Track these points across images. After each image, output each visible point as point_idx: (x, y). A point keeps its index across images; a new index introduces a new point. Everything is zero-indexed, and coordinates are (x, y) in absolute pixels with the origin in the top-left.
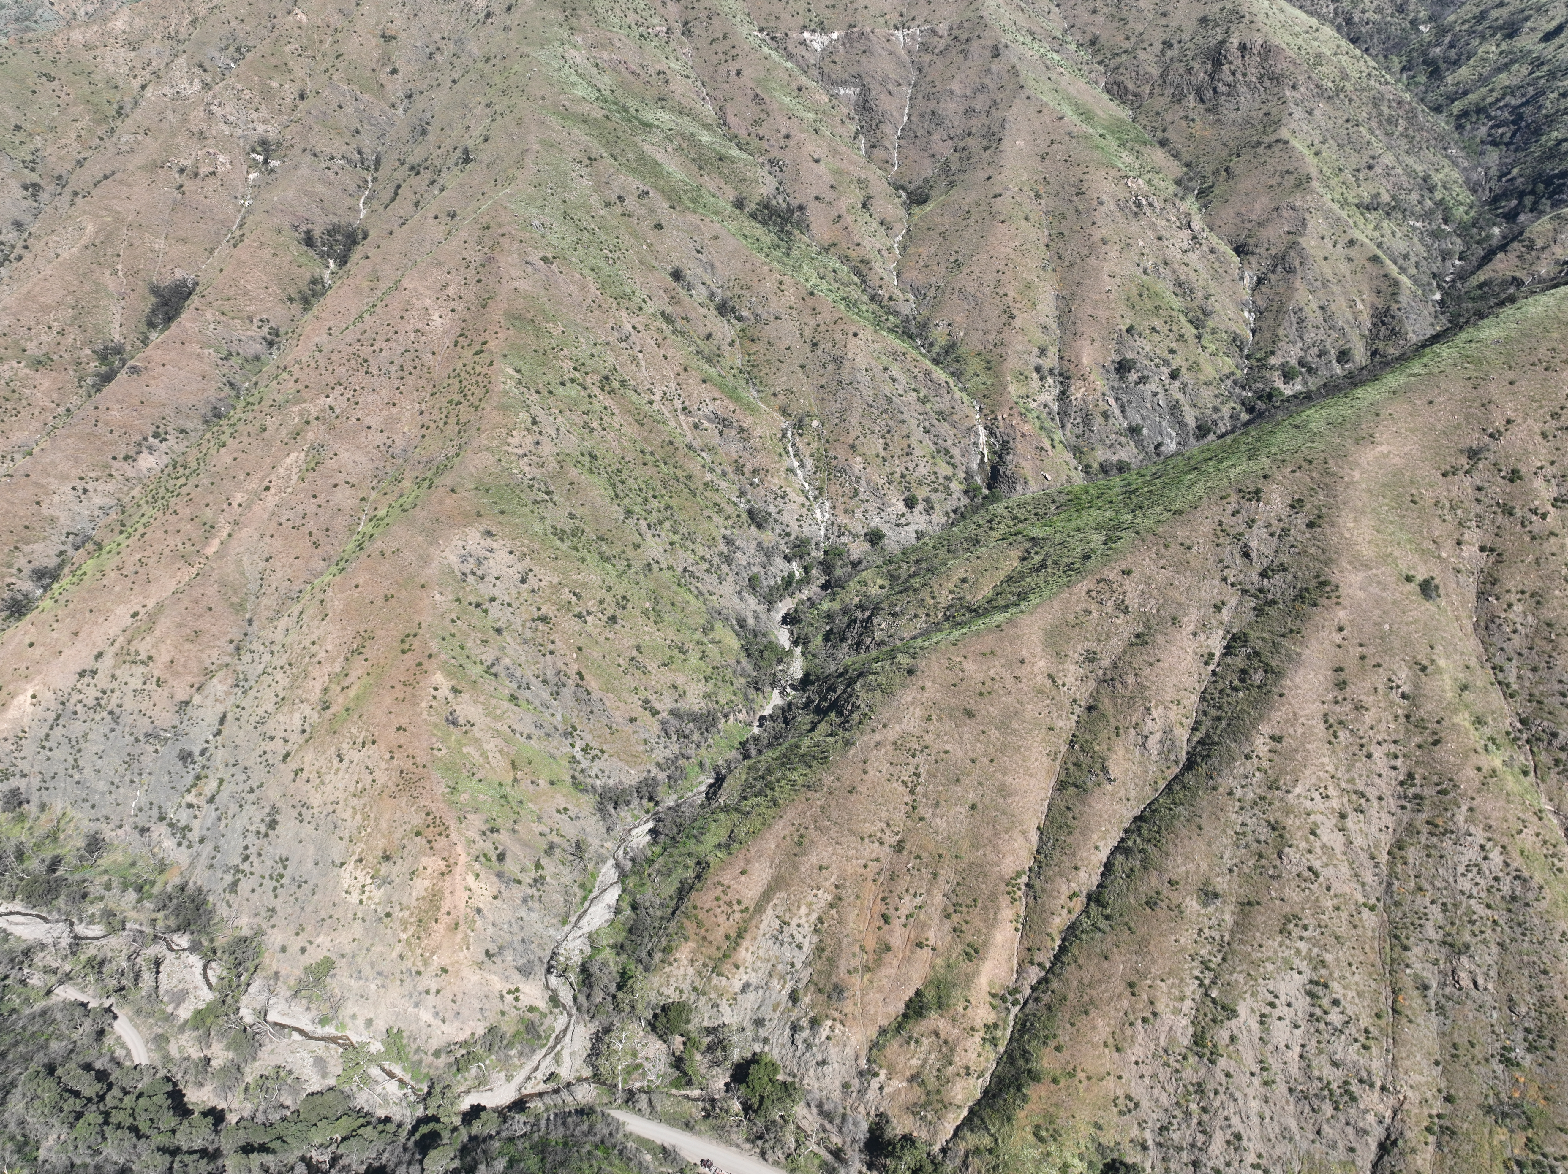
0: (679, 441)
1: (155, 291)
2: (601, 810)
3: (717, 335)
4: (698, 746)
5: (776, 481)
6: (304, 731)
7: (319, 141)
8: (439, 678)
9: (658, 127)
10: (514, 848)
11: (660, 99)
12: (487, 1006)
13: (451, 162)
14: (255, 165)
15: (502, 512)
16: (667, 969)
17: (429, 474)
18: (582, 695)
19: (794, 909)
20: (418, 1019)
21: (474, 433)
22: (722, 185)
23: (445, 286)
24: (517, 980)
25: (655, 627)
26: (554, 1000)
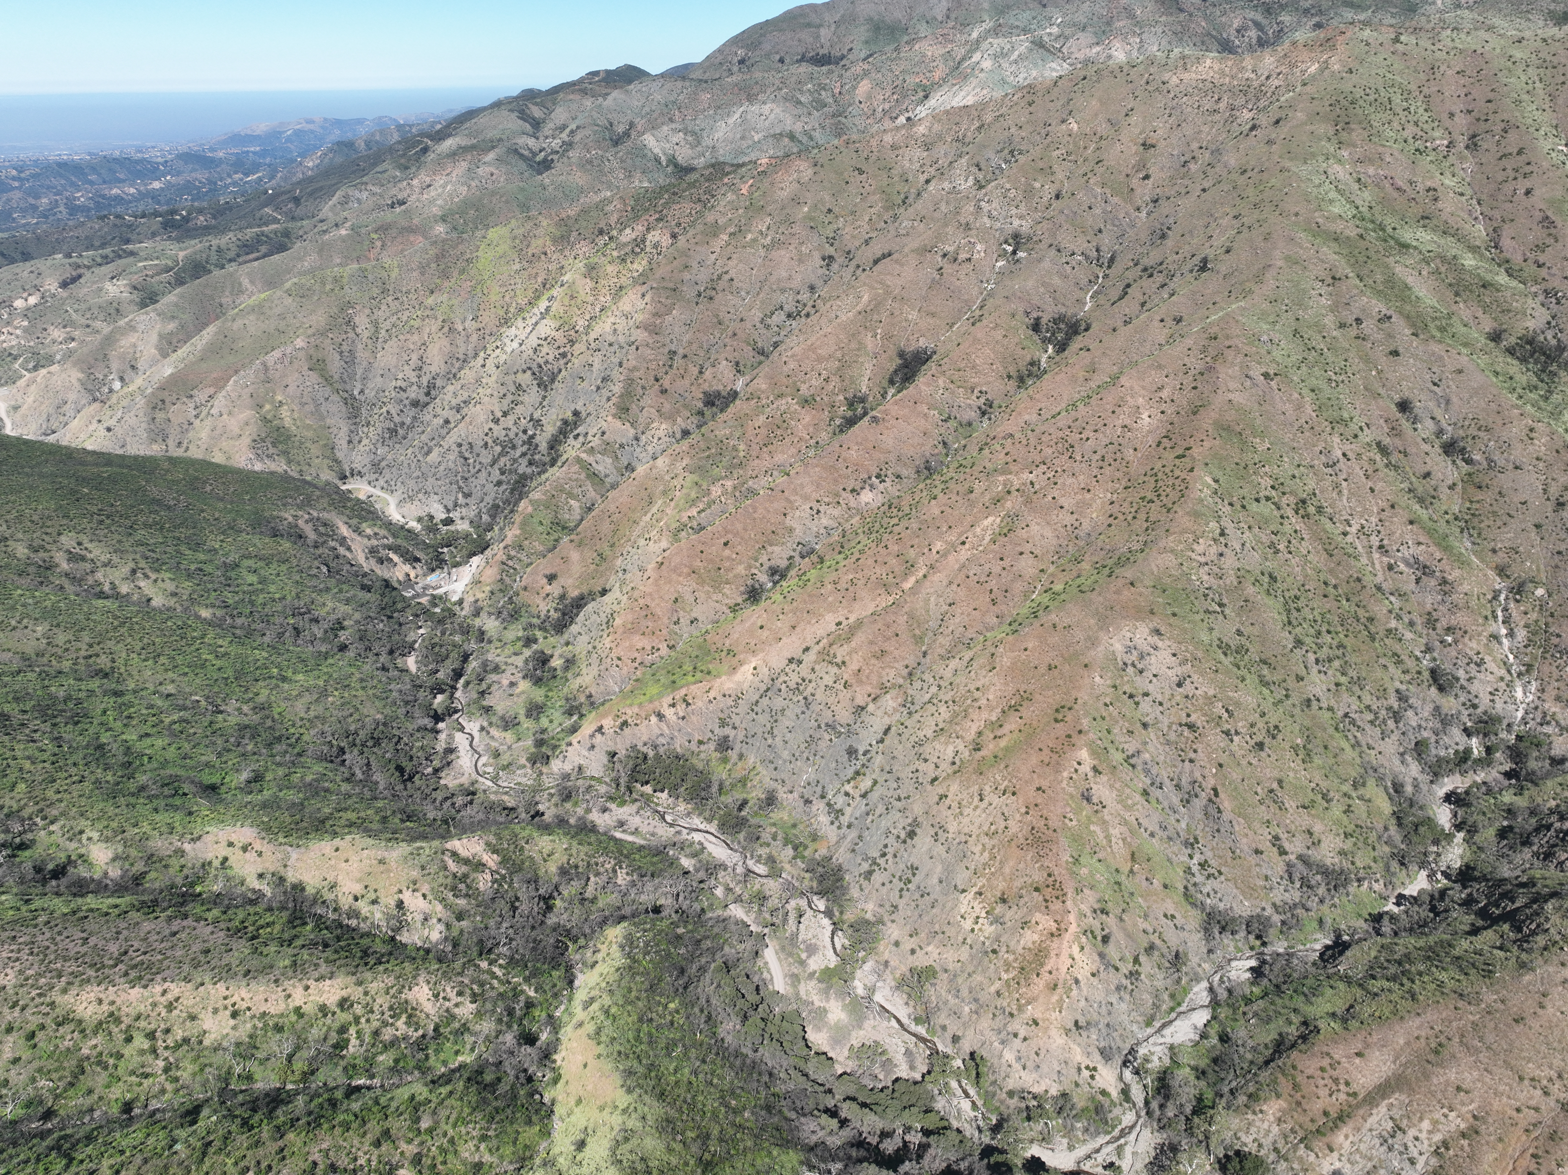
0: (1368, 580)
1: (901, 354)
2: (1206, 930)
3: (1437, 475)
4: (1322, 901)
5: (1474, 644)
6: (954, 763)
7: (1066, 240)
8: (1084, 754)
9: (1415, 248)
10: (1118, 935)
11: (1423, 218)
12: (1064, 1072)
13: (1186, 269)
14: (1003, 254)
15: (1174, 615)
16: (1250, 1116)
17: (1110, 562)
18: (1212, 810)
19: (1415, 1119)
20: (1001, 1056)
21: (1162, 533)
22: (1480, 314)
23: (1160, 389)
24: (1096, 1060)
25: (1303, 766)
26: (1125, 1092)
